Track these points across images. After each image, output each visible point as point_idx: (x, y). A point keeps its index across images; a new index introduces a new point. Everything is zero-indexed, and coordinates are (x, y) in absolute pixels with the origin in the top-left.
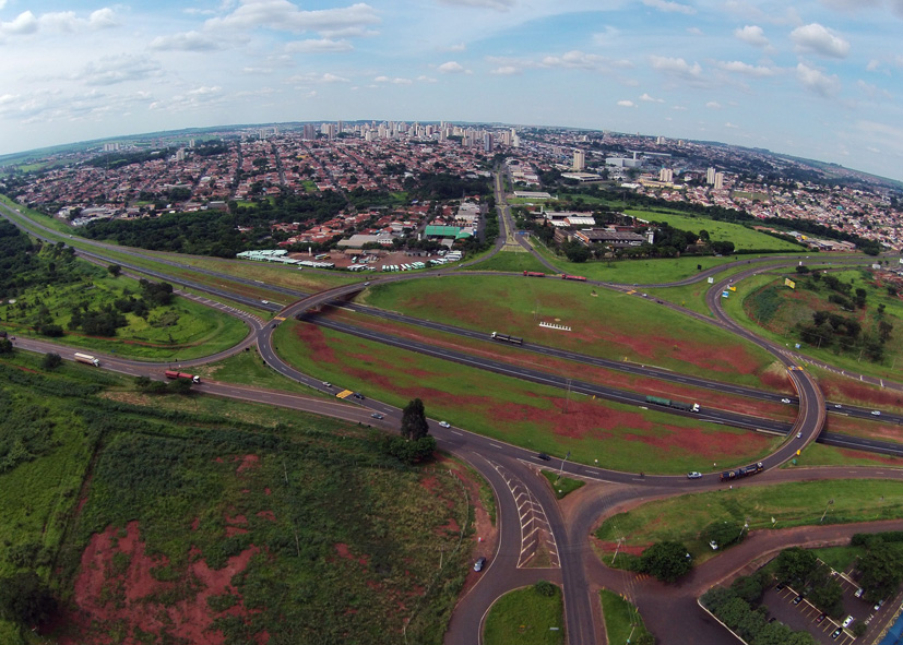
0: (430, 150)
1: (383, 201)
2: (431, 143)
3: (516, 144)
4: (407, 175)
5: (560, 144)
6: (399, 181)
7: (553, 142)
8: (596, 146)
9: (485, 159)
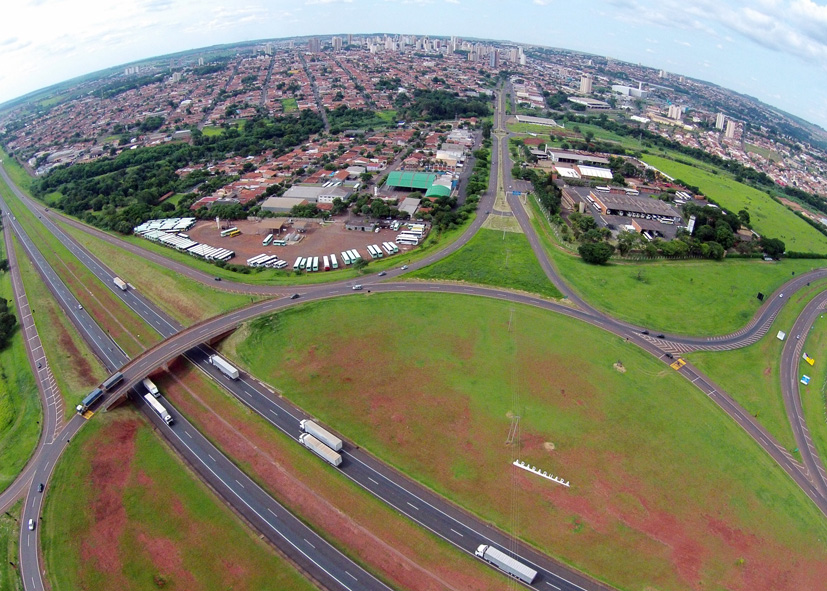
0: (431, 64)
1: (366, 121)
2: (436, 57)
3: (522, 62)
4: (401, 90)
5: (566, 66)
6: (390, 97)
7: (559, 62)
8: (601, 71)
9: (488, 76)
